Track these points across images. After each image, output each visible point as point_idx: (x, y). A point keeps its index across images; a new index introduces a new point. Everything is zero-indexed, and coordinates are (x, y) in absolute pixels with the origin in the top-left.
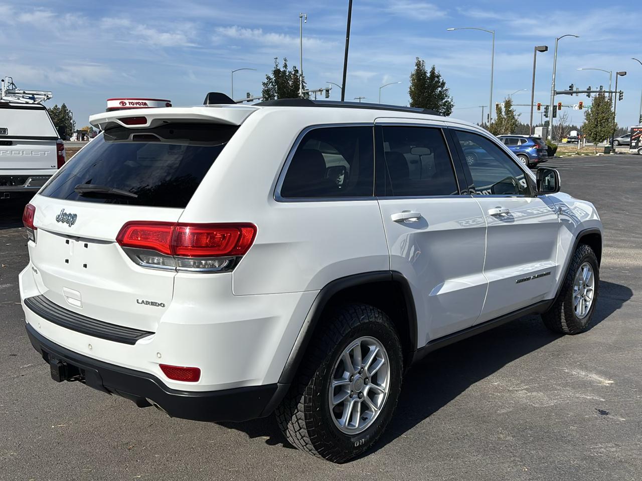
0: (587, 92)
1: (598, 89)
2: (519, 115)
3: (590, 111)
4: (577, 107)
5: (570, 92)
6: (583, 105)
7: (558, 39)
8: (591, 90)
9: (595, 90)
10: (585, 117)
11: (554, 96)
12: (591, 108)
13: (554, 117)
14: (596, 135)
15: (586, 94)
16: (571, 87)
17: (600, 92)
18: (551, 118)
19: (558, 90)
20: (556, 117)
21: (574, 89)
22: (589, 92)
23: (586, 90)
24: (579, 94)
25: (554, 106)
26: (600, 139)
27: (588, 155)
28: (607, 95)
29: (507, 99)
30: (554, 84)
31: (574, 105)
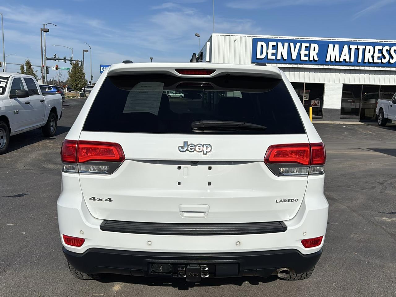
0: (64, 60)
1: (70, 59)
2: (36, 72)
3: (71, 71)
4: (55, 68)
5: (55, 59)
6: (58, 67)
7: (45, 25)
8: (66, 59)
9: (68, 59)
10: (69, 75)
11: (46, 60)
12: (71, 70)
13: (47, 74)
14: (76, 86)
15: (63, 61)
16: (55, 56)
17: (71, 61)
18: (45, 74)
19: (48, 57)
20: (48, 74)
21: (57, 58)
22: (65, 60)
23: (63, 58)
24: (60, 60)
25: (47, 67)
26: (78, 89)
27: (74, 98)
28: (80, 63)
29: (27, 60)
30: (46, 53)
31: (53, 67)
